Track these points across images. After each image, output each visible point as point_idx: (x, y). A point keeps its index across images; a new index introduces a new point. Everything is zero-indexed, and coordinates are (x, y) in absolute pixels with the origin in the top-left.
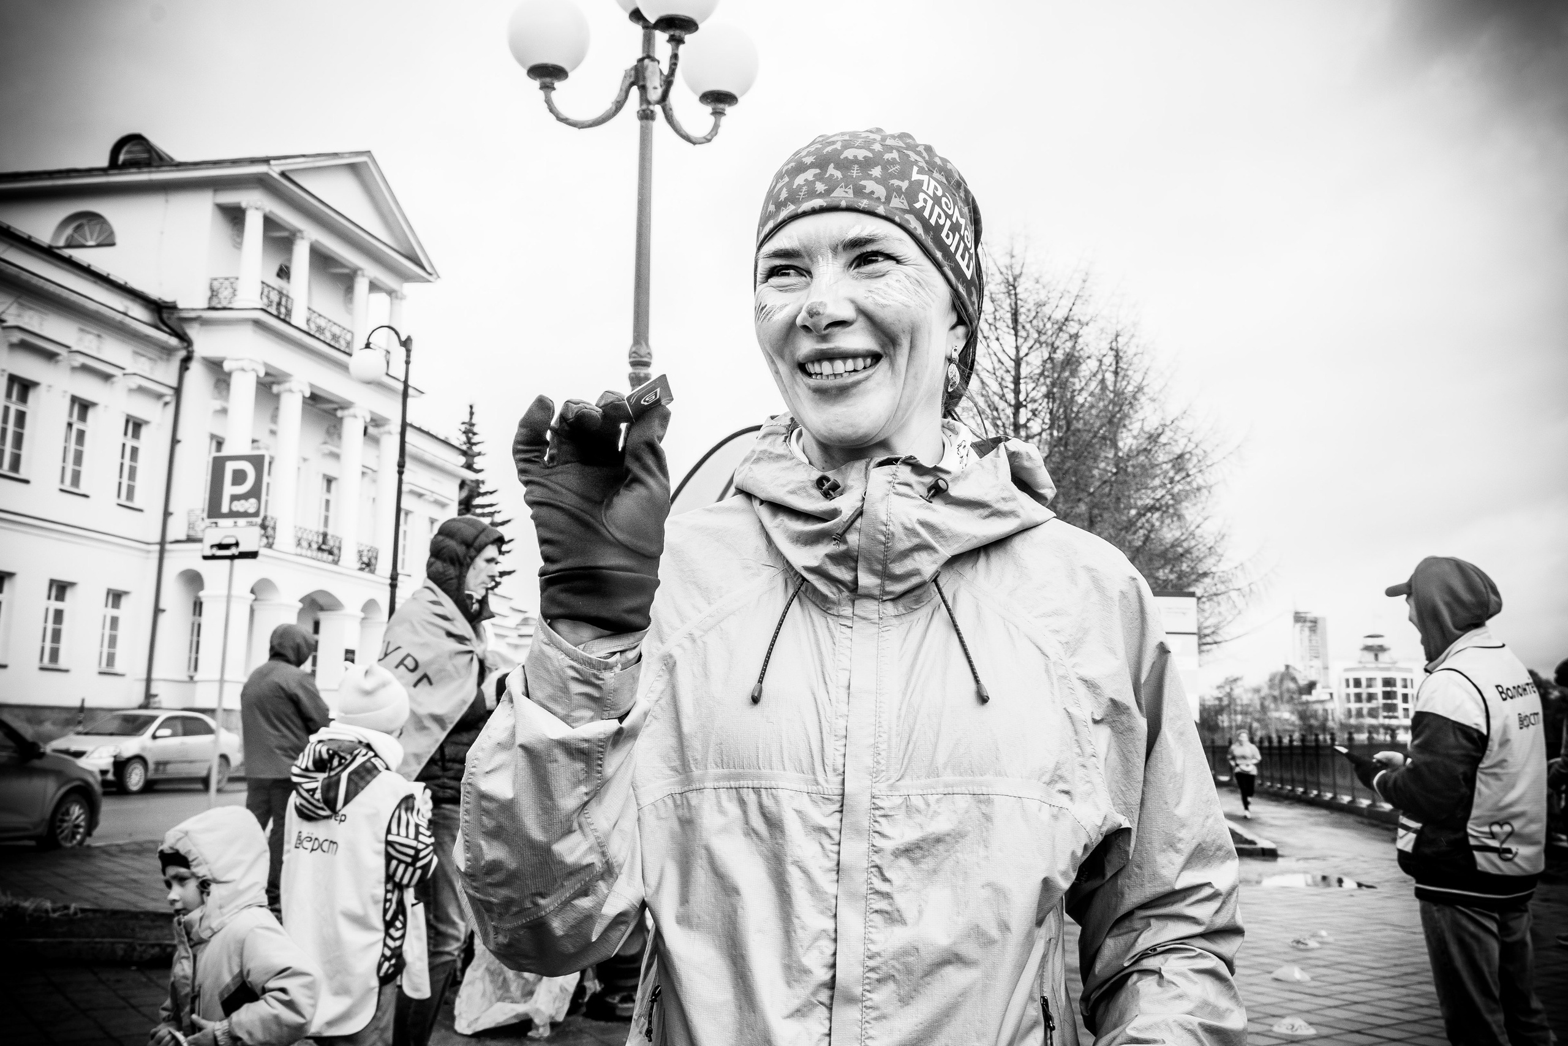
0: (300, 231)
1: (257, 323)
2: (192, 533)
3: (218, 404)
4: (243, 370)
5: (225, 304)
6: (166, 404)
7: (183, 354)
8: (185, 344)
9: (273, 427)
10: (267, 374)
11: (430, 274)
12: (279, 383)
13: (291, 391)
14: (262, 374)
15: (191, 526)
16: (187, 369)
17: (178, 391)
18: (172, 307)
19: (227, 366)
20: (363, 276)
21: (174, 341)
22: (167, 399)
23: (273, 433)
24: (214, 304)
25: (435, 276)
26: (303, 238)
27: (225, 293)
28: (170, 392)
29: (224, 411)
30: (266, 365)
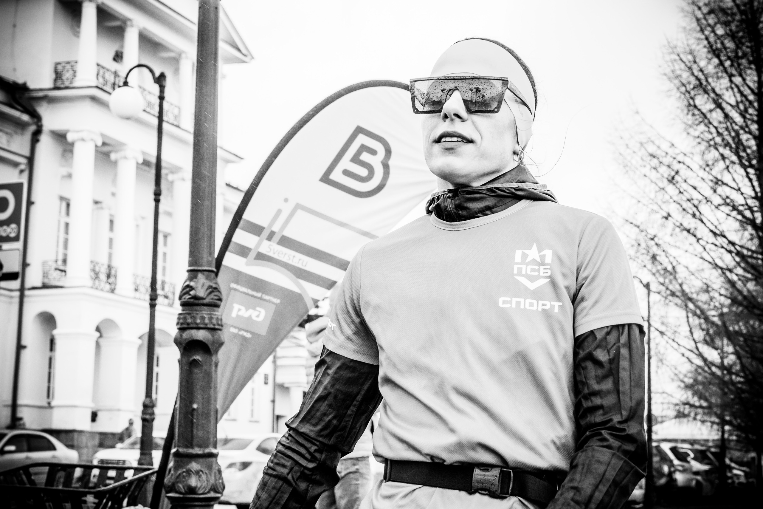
0: (130, 20)
1: (93, 98)
2: (46, 281)
3: (64, 171)
4: (83, 140)
5: (67, 84)
6: (22, 171)
7: (33, 128)
8: (35, 120)
9: (114, 190)
10: (104, 144)
11: (245, 55)
12: (116, 151)
13: (125, 158)
14: (100, 143)
15: (45, 275)
16: (38, 141)
17: (31, 160)
18: (24, 88)
19: (70, 137)
20: (187, 58)
21: (25, 117)
22: (23, 167)
23: (113, 194)
24: (59, 84)
25: (249, 57)
26: (132, 26)
27: (67, 75)
28: (24, 161)
29: (70, 176)
30: (102, 135)
